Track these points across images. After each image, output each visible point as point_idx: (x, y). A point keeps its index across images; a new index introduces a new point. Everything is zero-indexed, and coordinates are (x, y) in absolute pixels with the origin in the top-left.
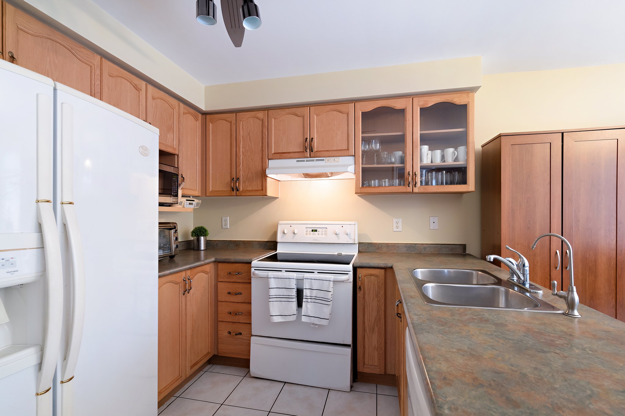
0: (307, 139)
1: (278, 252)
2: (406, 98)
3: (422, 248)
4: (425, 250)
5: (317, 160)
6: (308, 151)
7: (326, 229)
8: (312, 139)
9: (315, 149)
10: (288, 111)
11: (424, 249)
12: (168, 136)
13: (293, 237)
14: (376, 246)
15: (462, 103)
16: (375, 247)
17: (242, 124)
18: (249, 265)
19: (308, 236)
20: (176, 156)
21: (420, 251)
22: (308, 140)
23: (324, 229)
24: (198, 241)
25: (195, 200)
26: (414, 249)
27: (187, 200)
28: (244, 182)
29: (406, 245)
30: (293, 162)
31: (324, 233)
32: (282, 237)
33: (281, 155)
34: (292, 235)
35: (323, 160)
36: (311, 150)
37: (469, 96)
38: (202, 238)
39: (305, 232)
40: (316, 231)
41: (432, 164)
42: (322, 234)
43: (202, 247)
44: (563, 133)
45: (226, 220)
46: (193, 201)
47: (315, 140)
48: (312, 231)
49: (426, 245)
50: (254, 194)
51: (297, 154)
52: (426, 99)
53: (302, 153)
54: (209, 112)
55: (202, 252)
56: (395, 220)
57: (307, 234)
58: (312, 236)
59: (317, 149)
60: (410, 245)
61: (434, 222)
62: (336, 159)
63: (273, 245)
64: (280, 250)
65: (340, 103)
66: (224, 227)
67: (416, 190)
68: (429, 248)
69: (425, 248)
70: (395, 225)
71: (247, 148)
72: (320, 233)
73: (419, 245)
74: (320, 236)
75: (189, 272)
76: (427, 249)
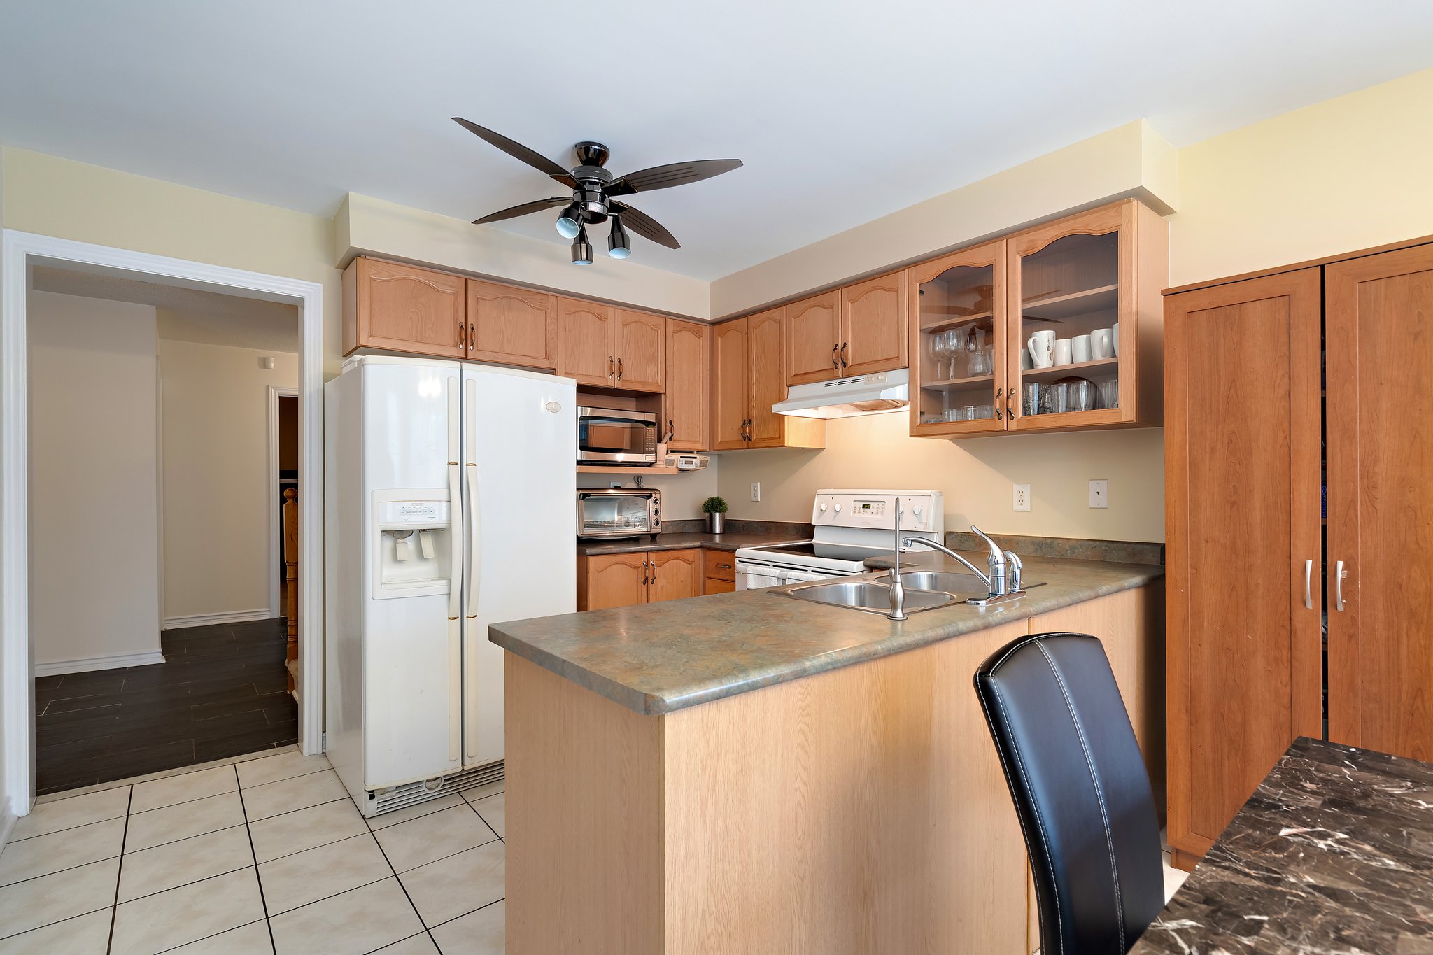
0: (837, 345)
1: (813, 542)
2: (993, 243)
3: (1068, 548)
4: (1074, 553)
5: (854, 381)
6: (840, 366)
7: (884, 503)
8: (845, 344)
9: (850, 363)
10: (811, 301)
11: (1071, 549)
12: (649, 370)
13: (835, 517)
14: (977, 540)
15: (1105, 231)
16: (974, 540)
17: (756, 332)
18: (733, 554)
19: (857, 515)
20: (663, 396)
21: (1062, 555)
22: (839, 347)
23: (881, 504)
24: (712, 519)
25: (698, 457)
26: (1050, 549)
27: (681, 457)
28: (758, 425)
29: (1034, 539)
30: (819, 388)
31: (880, 510)
32: (819, 517)
33: (804, 378)
34: (834, 513)
35: (861, 380)
36: (844, 364)
37: (1121, 213)
38: (717, 515)
39: (852, 509)
40: (868, 506)
41: (1073, 366)
42: (877, 513)
43: (717, 529)
44: (1323, 267)
45: (756, 488)
46: (695, 458)
47: (850, 347)
48: (864, 506)
49: (1075, 541)
50: (766, 445)
51: (824, 373)
52: (1030, 236)
53: (830, 371)
54: (717, 321)
55: (717, 536)
56: (1016, 488)
57: (855, 512)
58: (861, 515)
59: (853, 361)
60: (1041, 539)
61: (1098, 493)
62: (880, 376)
63: (808, 530)
64: (818, 539)
65: (890, 273)
66: (753, 500)
67: (1013, 425)
68: (1081, 548)
69: (1073, 548)
70: (1016, 498)
71: (762, 371)
72: (875, 511)
73: (1060, 542)
74: (874, 516)
75: (653, 555)
76: (1077, 551)
